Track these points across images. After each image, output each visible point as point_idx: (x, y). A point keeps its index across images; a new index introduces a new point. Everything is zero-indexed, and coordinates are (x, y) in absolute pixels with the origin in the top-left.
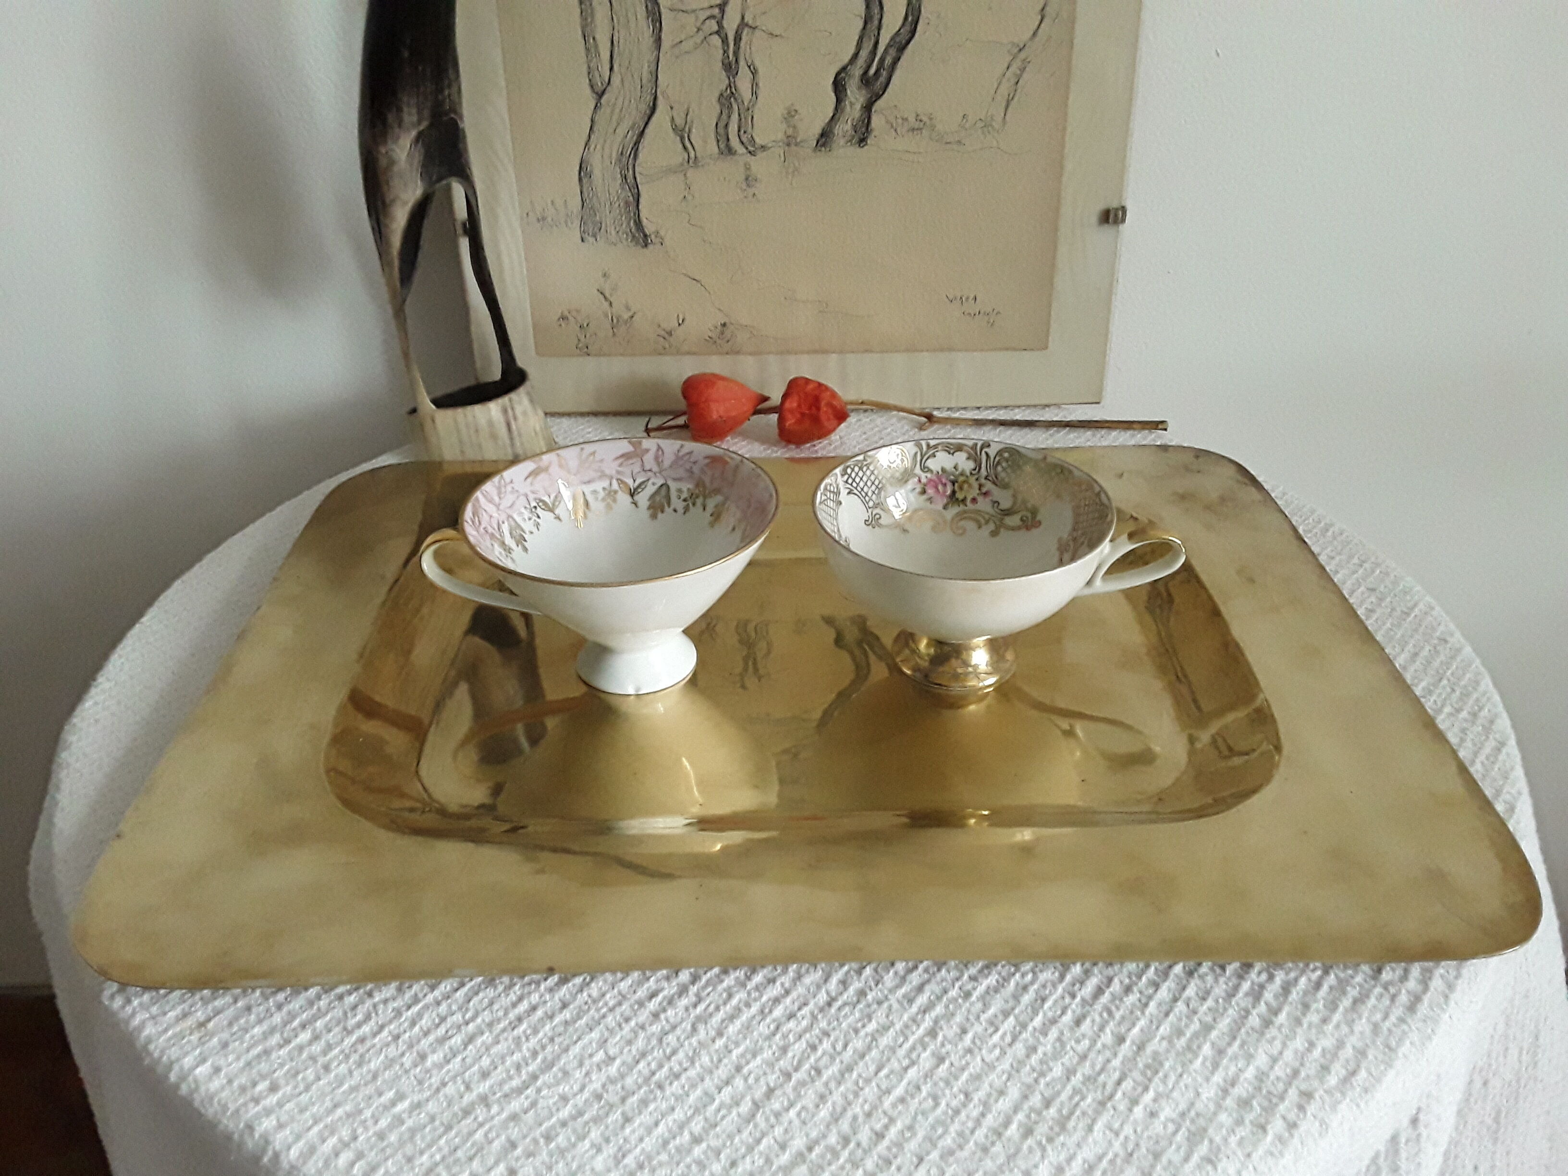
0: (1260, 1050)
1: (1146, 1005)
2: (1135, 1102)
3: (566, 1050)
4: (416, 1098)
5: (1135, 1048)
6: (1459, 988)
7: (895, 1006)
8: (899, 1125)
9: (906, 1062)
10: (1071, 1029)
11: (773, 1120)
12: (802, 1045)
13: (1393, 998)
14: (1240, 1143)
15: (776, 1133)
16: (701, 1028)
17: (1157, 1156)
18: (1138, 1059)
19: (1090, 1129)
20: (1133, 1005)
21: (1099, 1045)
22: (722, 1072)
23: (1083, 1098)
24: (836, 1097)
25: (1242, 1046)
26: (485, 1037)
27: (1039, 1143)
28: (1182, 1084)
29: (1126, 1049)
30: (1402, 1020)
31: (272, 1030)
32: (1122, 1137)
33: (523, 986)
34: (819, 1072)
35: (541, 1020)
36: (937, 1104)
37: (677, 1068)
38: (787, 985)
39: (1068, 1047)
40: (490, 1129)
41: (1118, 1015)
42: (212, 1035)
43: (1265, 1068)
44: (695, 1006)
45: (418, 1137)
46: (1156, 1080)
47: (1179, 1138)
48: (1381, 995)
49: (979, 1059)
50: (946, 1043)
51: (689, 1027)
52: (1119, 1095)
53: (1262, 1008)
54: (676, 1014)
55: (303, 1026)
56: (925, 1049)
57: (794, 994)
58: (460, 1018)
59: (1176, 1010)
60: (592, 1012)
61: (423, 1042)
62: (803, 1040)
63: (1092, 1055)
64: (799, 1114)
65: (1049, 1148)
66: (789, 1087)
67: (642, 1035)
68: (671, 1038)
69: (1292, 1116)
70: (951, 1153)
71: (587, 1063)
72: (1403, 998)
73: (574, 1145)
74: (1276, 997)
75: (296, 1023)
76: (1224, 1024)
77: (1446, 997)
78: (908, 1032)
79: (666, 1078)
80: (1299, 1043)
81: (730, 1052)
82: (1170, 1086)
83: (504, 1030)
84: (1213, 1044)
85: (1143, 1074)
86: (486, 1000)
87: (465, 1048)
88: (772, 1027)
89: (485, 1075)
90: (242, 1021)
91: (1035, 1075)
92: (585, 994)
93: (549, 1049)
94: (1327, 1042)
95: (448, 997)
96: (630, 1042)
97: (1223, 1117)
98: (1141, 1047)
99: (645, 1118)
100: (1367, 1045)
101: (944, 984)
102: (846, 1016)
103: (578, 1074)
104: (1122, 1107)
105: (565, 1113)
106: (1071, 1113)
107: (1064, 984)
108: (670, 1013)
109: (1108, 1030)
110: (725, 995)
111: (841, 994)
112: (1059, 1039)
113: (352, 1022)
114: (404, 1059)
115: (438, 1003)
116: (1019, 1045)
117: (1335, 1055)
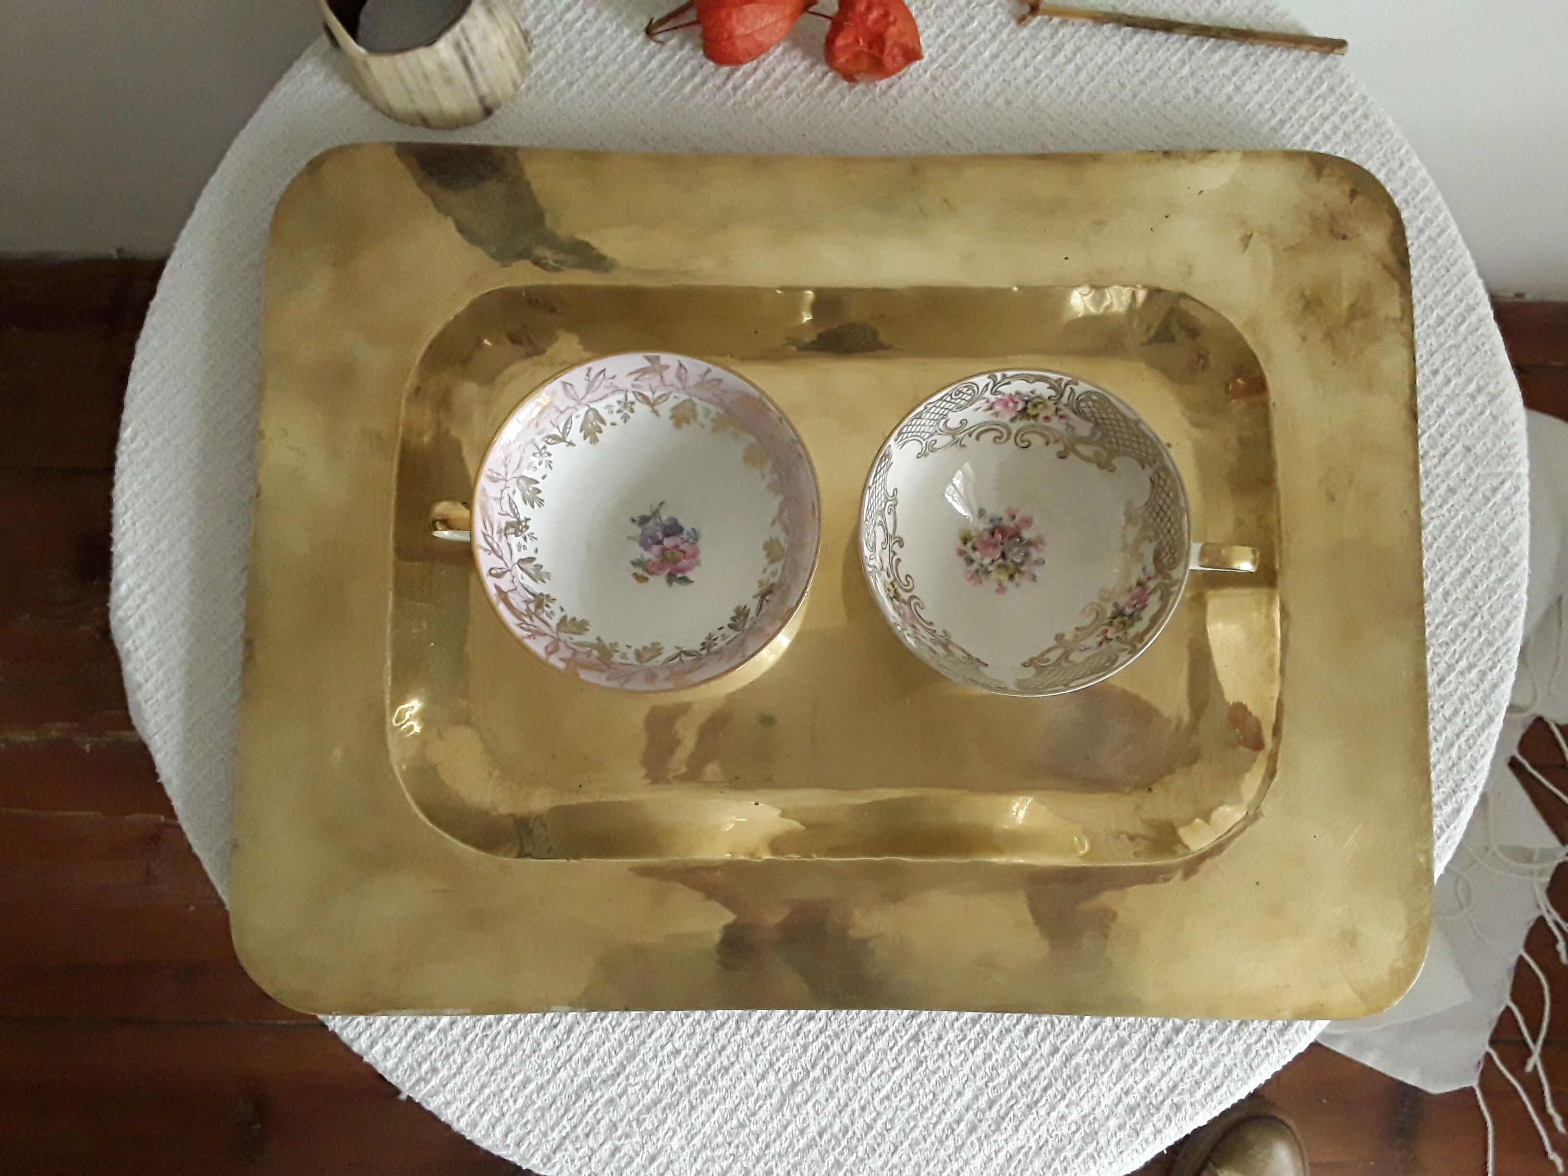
0: (1156, 1068)
2: (1053, 1107)
4: (540, 1080)
5: (1064, 1058)
8: (884, 1118)
9: (894, 1064)
10: (1021, 1038)
11: (795, 1111)
15: (798, 1123)
16: (743, 1025)
17: (1058, 1152)
18: (1064, 1070)
19: (1017, 1128)
21: (1038, 1055)
22: (759, 1069)
23: (1017, 1102)
24: (842, 1095)
25: (1143, 1062)
27: (979, 1139)
28: (1090, 1094)
29: (1057, 1060)
34: (830, 1070)
36: (912, 1102)
37: (726, 1063)
39: (1015, 1056)
40: (597, 1112)
43: (1153, 1081)
45: (547, 1116)
46: (1073, 1090)
49: (948, 1064)
51: (734, 1026)
52: (1043, 1101)
56: (909, 1053)
62: (820, 1040)
63: (1031, 1063)
64: (814, 1106)
66: (807, 1085)
67: (698, 1030)
68: (721, 1034)
70: (918, 1143)
71: (660, 1055)
73: (657, 1129)
76: (1136, 1040)
78: (897, 1036)
79: (719, 1071)
80: (1185, 1063)
81: (765, 1049)
82: (1081, 1095)
84: (1122, 1059)
85: (1065, 1083)
88: (797, 1026)
89: (587, 1061)
91: (986, 1079)
93: (630, 1040)
94: (1206, 1061)
97: (1112, 1122)
98: (1068, 1058)
99: (706, 1107)
100: (1235, 1065)
103: (654, 1065)
104: (1042, 1112)
105: (648, 1098)
106: (1007, 1114)
109: (1048, 1042)
112: (1009, 1047)
116: (979, 1052)
117: (1209, 1072)
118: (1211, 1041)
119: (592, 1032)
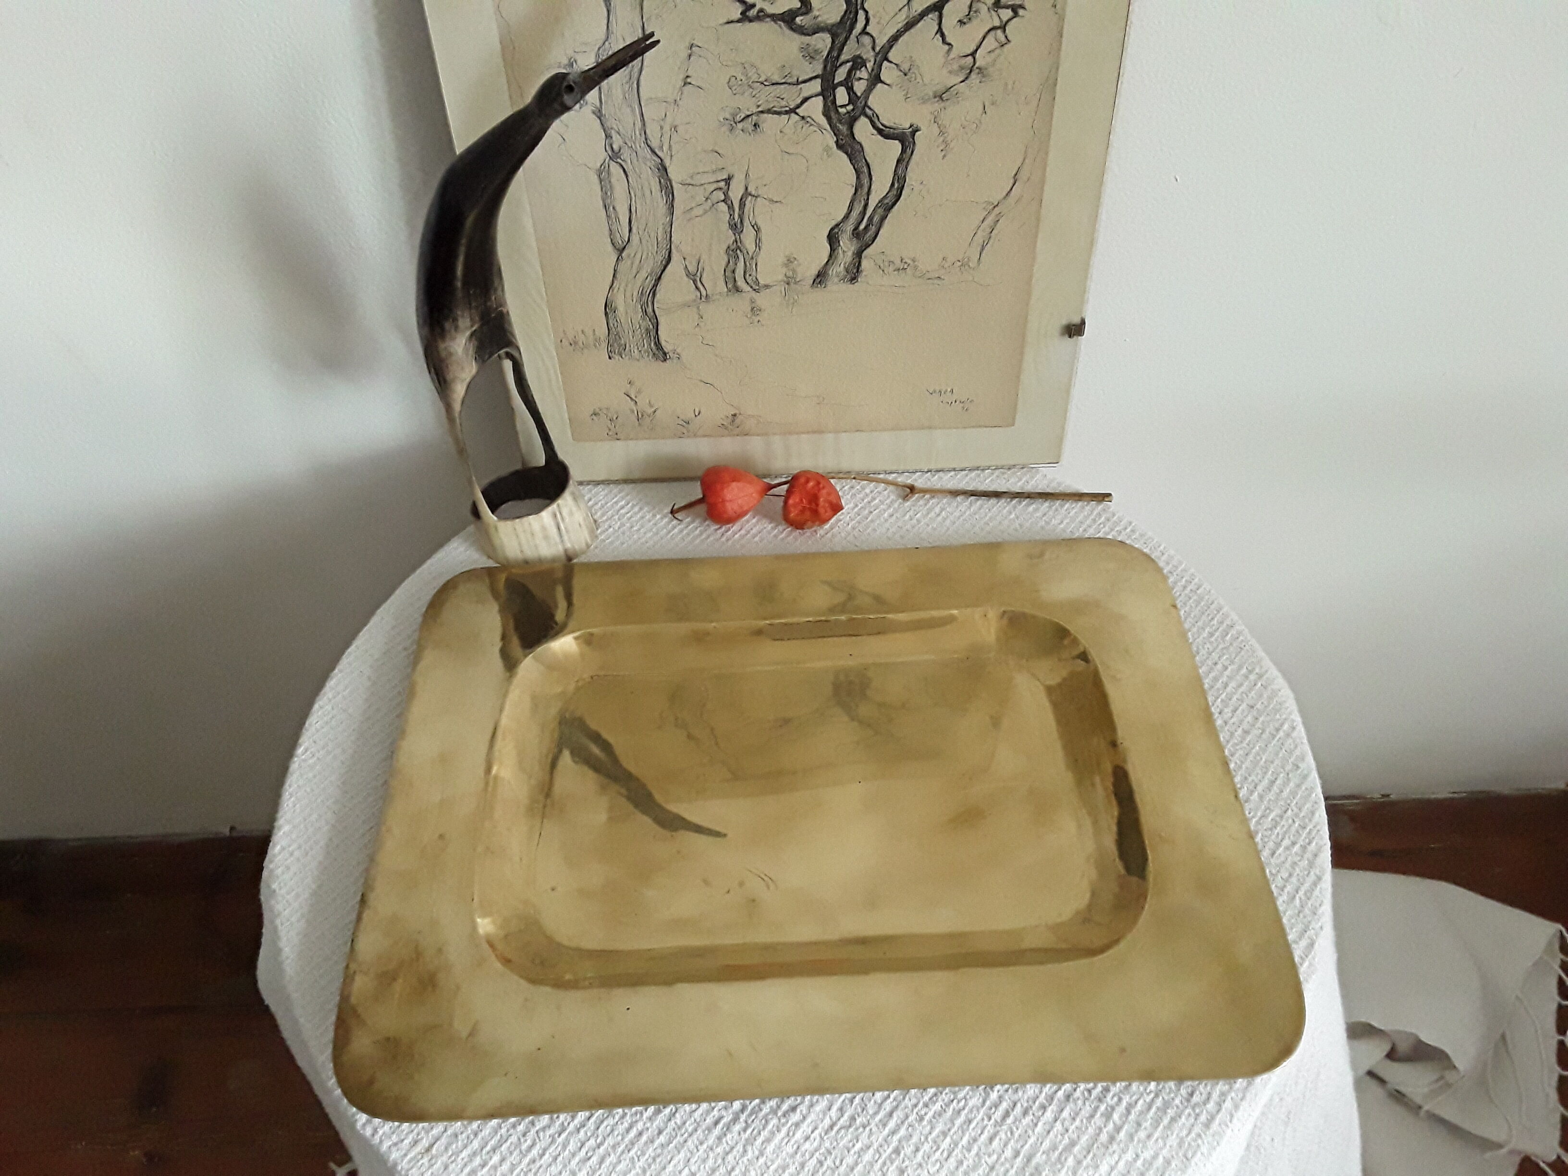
0: (1104, 1162)
1: (1036, 1125)
3: (664, 1168)
5: (1025, 1161)
6: (1241, 1108)
7: (874, 1129)
10: (986, 1145)
12: (814, 1161)
13: (1197, 1116)
16: (749, 1148)
18: (1026, 1169)
20: (1028, 1125)
21: (1003, 1159)
25: (1092, 1159)
26: (611, 1159)
29: (1019, 1161)
30: (1199, 1135)
31: (475, 1153)
33: (632, 1115)
35: (646, 1143)
38: (804, 1112)
39: (983, 1161)
41: (1016, 1135)
42: (436, 1157)
44: (745, 1130)
48: (1189, 1115)
50: (906, 1159)
51: (741, 1150)
53: (1111, 1126)
54: (733, 1137)
55: (494, 1150)
56: (892, 1163)
57: (809, 1120)
58: (594, 1142)
59: (1055, 1130)
60: (678, 1137)
61: (572, 1163)
62: (815, 1157)
63: (997, 1167)
67: (711, 1155)
68: (730, 1157)
72: (1203, 1118)
74: (1120, 1118)
75: (488, 1148)
76: (1084, 1139)
77: (1232, 1116)
78: (881, 1150)
80: (1129, 1156)
81: (768, 1168)
83: (623, 1152)
84: (1075, 1156)
86: (609, 1127)
87: (600, 1168)
88: (795, 1147)
90: (453, 1147)
92: (673, 1122)
93: (653, 1167)
94: (1147, 1155)
95: (584, 1126)
96: (704, 1161)
98: (1029, 1160)
100: (1173, 1157)
101: (906, 1110)
102: (842, 1138)
107: (985, 1108)
108: (729, 1136)
109: (1009, 1147)
110: (763, 1121)
111: (839, 1119)
112: (977, 1154)
113: (524, 1147)
115: (578, 1130)
116: (952, 1160)
117: (1151, 1164)
118: (1149, 1137)
119: (620, 1161)
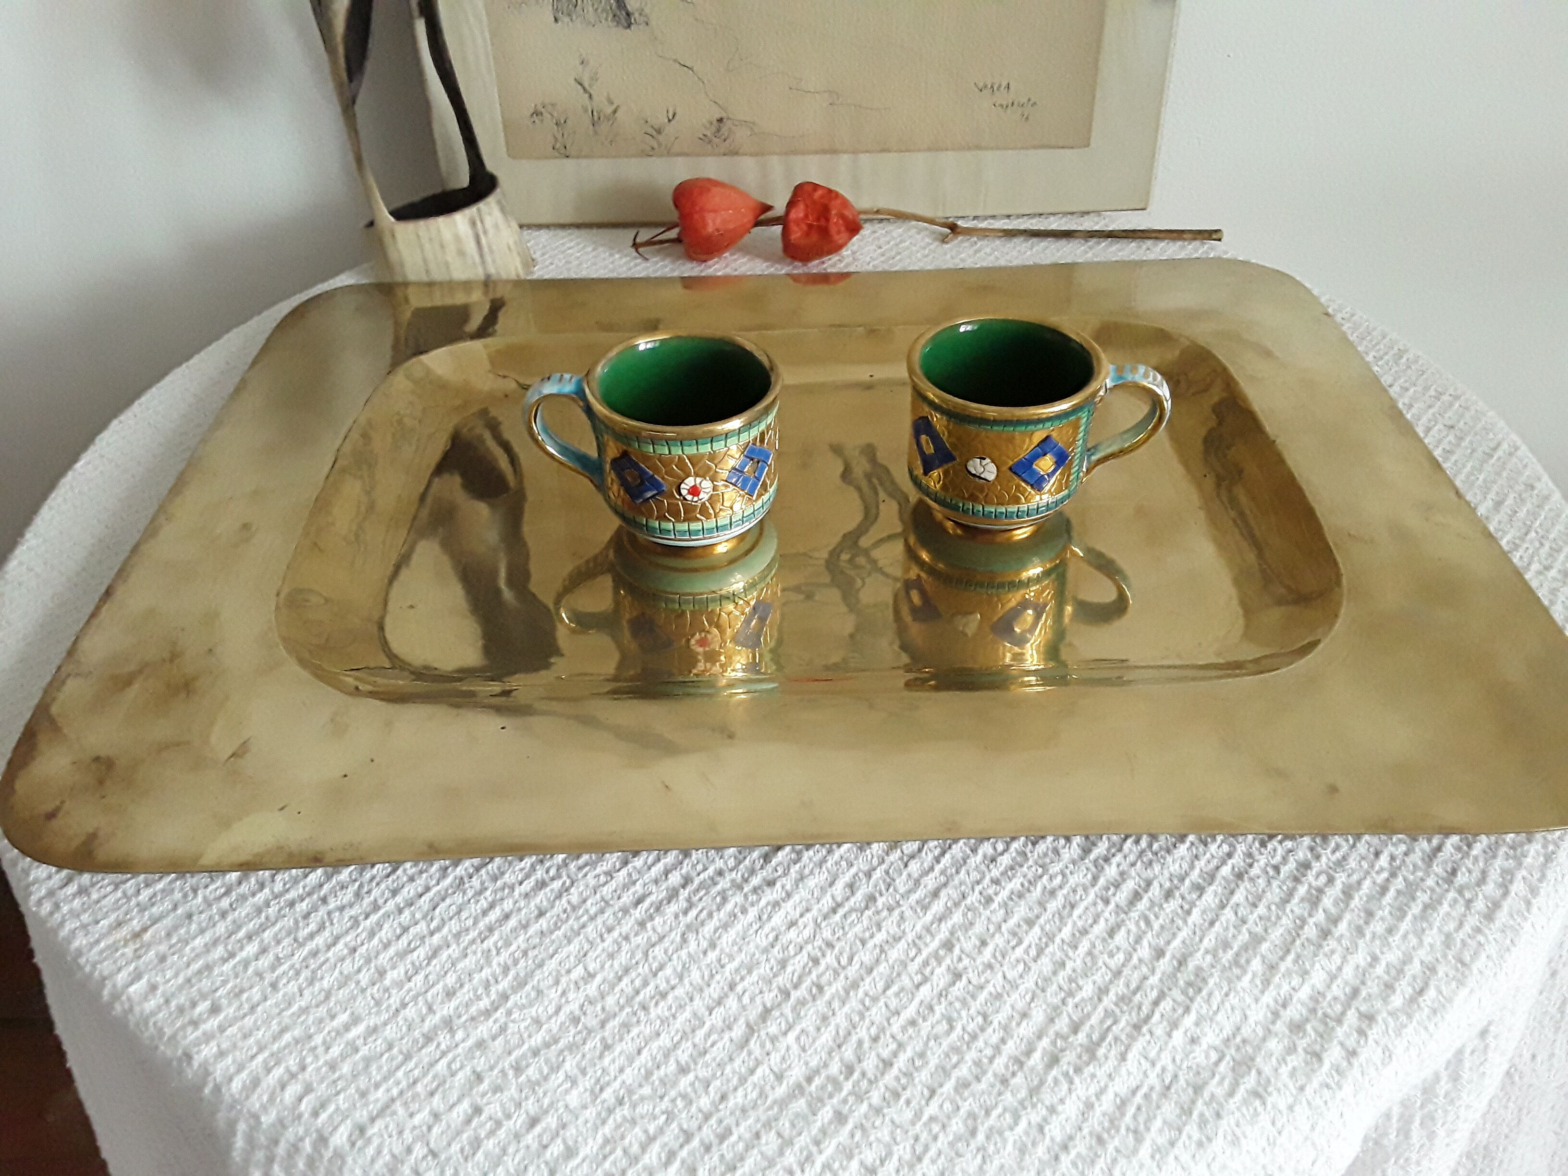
0: (1317, 966)
1: (1189, 912)
2: (1174, 1025)
3: (541, 965)
4: (373, 1021)
5: (1175, 963)
6: (1542, 891)
7: (908, 913)
8: (909, 1052)
9: (918, 978)
10: (1104, 940)
11: (768, 1046)
12: (803, 958)
13: (1469, 903)
14: (1293, 1074)
15: (772, 1063)
16: (691, 937)
17: (1198, 1089)
18: (1179, 975)
19: (1123, 1057)
20: (1174, 912)
21: (1135, 960)
22: (714, 991)
23: (1115, 1022)
24: (840, 1019)
25: (1296, 961)
26: (451, 950)
27: (1066, 1075)
28: (1227, 1005)
29: (1165, 965)
30: (1478, 930)
31: (215, 942)
32: (1158, 1068)
33: (495, 892)
34: (820, 988)
35: (514, 930)
36: (951, 1028)
37: (663, 986)
38: (788, 887)
39: (1100, 963)
40: (454, 1060)
41: (1156, 926)
42: (148, 946)
43: (1320, 987)
44: (685, 913)
45: (373, 1069)
46: (1199, 999)
47: (1223, 1067)
48: (1455, 901)
49: (1000, 975)
50: (963, 956)
51: (678, 939)
52: (1157, 1017)
53: (1320, 916)
54: (664, 922)
55: (250, 937)
56: (939, 964)
57: (796, 899)
58: (424, 928)
59: (1223, 919)
60: (571, 922)
61: (381, 957)
62: (804, 952)
63: (1126, 971)
64: (798, 1038)
65: (1077, 1080)
66: (787, 1009)
67: (625, 947)
68: (658, 951)
69: (1351, 1043)
70: (966, 1085)
71: (564, 980)
72: (1480, 905)
73: (546, 1078)
74: (1336, 903)
75: (241, 934)
76: (1276, 934)
77: (1528, 903)
78: (921, 944)
79: (652, 998)
80: (1360, 958)
81: (722, 967)
82: (1215, 1008)
83: (473, 941)
84: (1263, 957)
85: (1184, 992)
86: (454, 907)
87: (428, 964)
88: (771, 937)
89: (450, 994)
90: (182, 931)
91: (1063, 994)
92: (564, 900)
93: (522, 964)
94: (1392, 957)
95: (411, 905)
96: (611, 956)
97: (1273, 1044)
98: (1182, 962)
99: (627, 1045)
100: (1437, 960)
101: (963, 888)
102: (852, 924)
103: (553, 994)
104: (1159, 1031)
105: (538, 1039)
106: (1103, 1038)
107: (1097, 888)
108: (658, 920)
109: (1145, 943)
110: (718, 899)
111: (848, 899)
112: (1090, 953)
113: (303, 934)
114: (361, 976)
115: (400, 911)
116: (1045, 960)
117: (1400, 972)
118: (1390, 931)
